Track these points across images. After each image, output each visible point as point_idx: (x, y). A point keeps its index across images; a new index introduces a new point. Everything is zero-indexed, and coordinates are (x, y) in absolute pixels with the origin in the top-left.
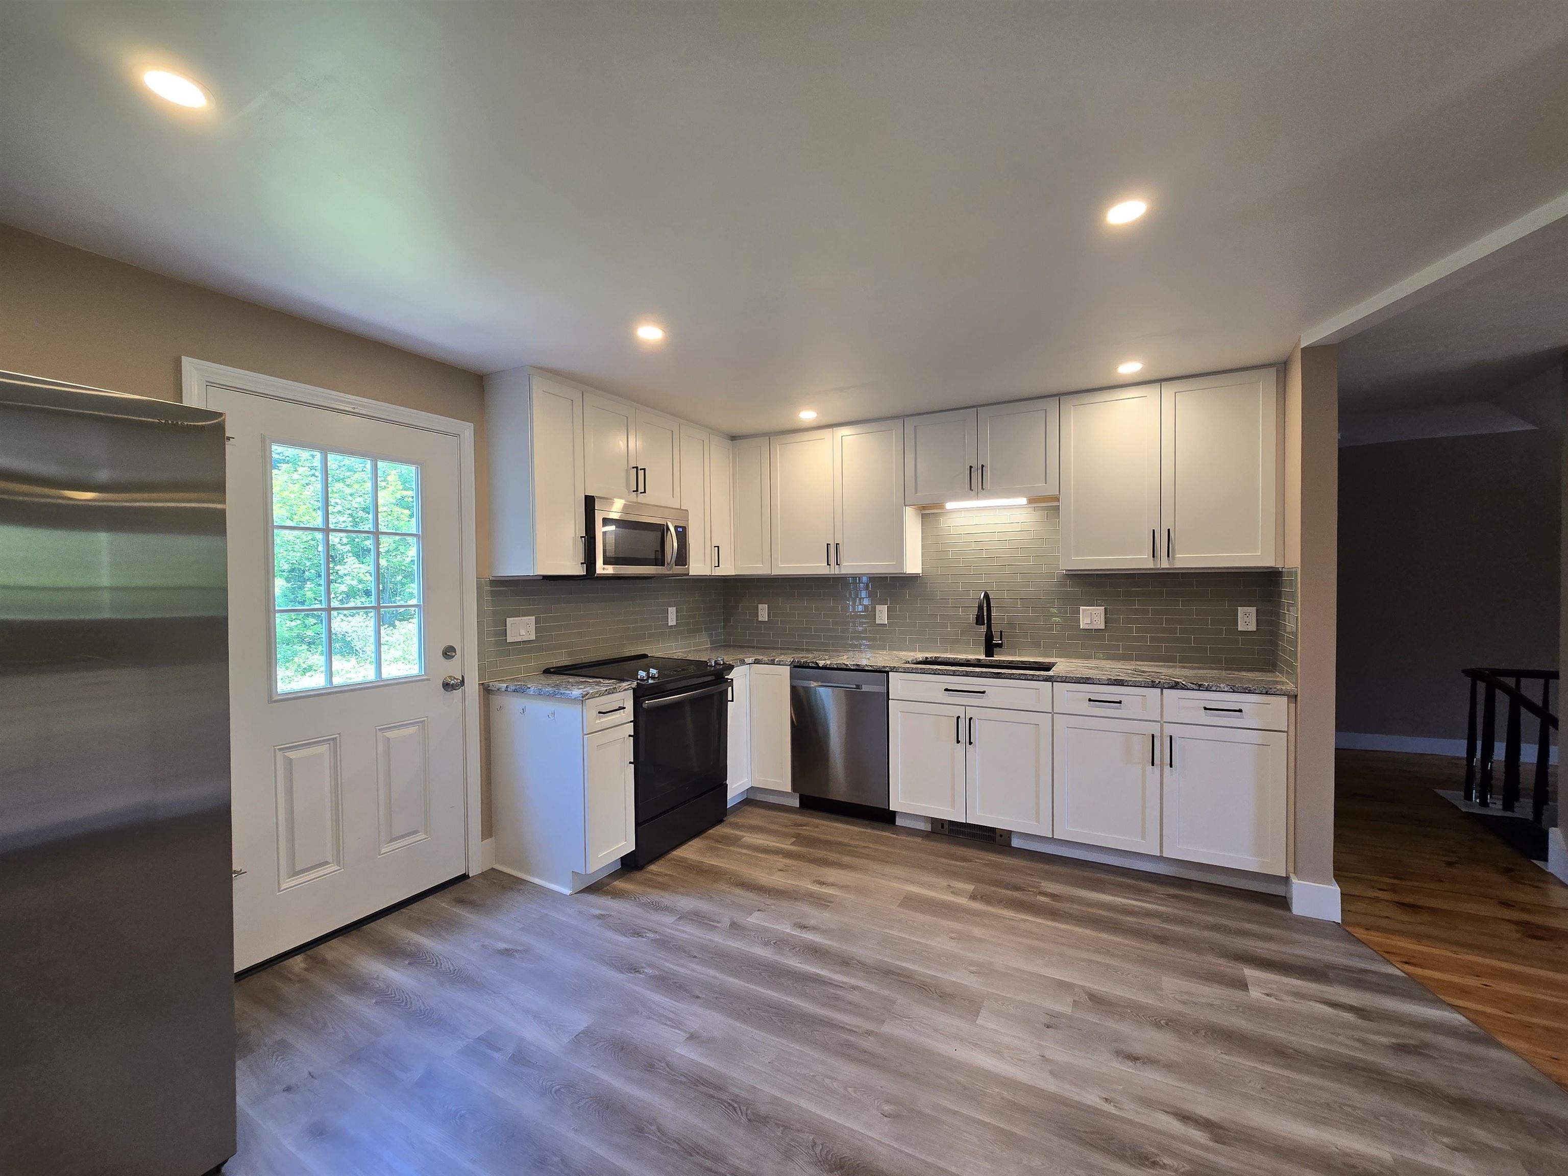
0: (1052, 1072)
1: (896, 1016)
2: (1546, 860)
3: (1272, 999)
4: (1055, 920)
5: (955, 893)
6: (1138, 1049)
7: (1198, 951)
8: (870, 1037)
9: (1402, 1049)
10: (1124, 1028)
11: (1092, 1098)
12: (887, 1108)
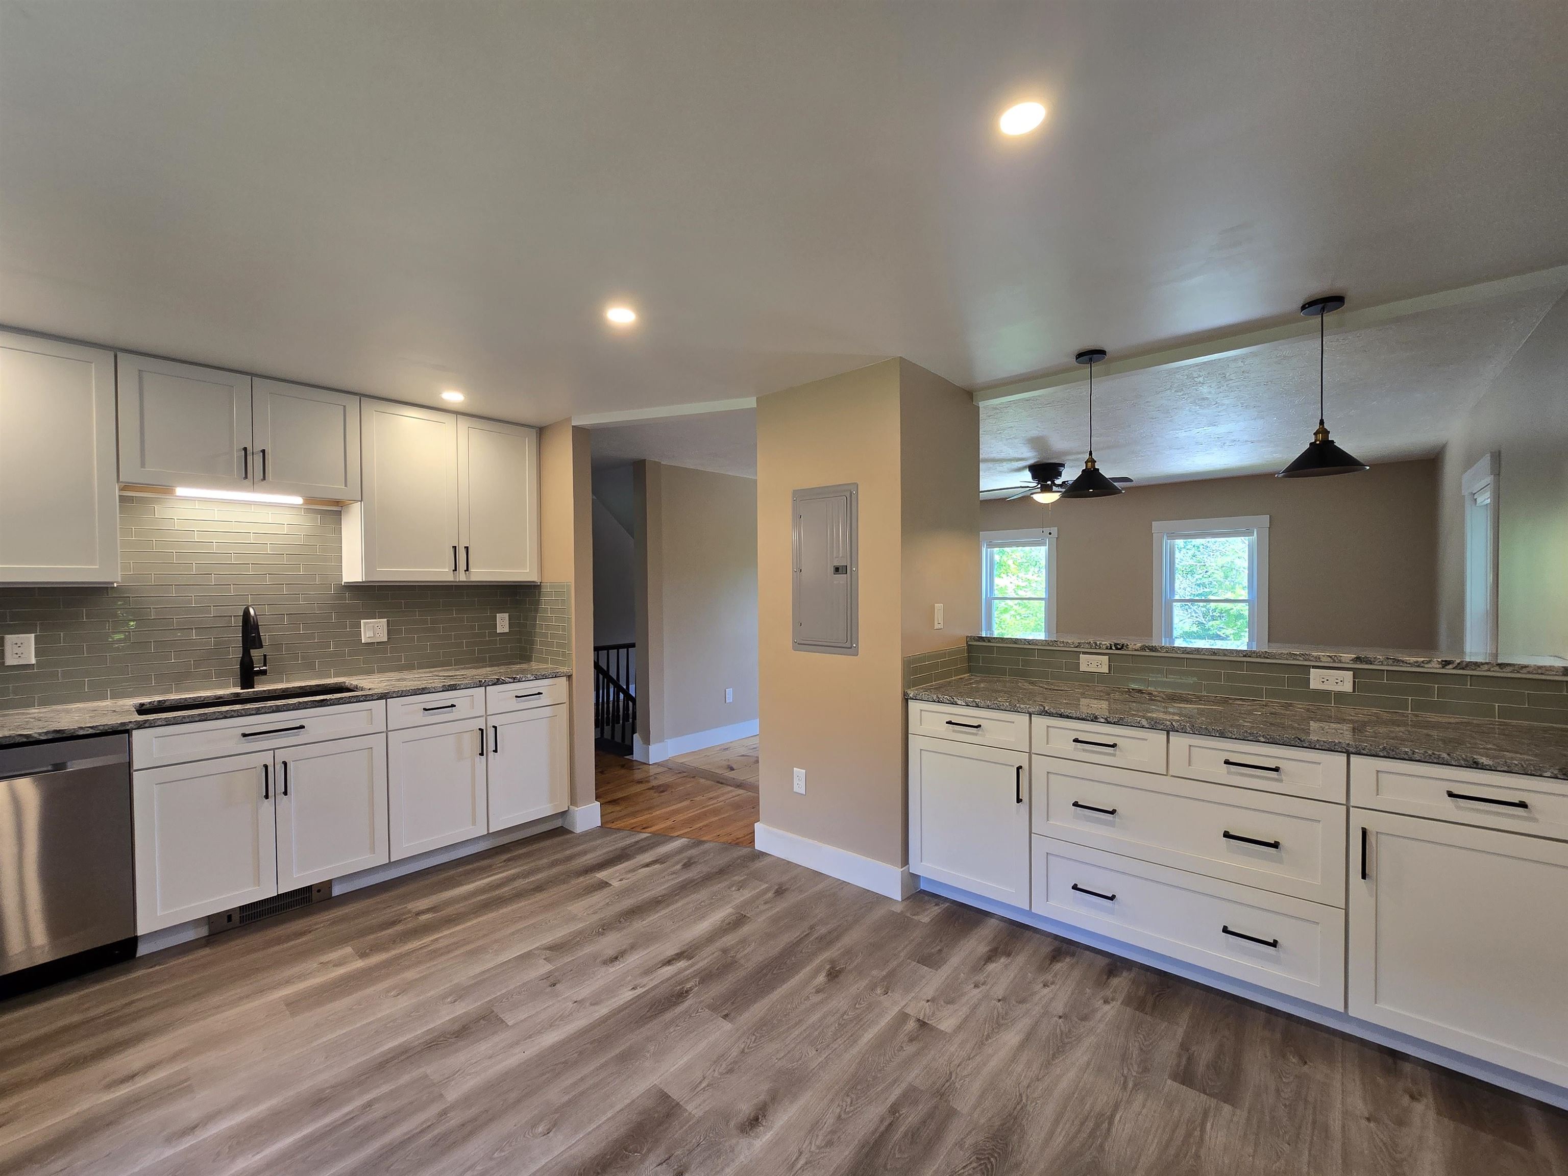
0: (592, 1004)
1: (444, 1082)
2: (632, 754)
3: (624, 881)
4: (459, 924)
5: (338, 964)
6: (611, 952)
7: (564, 882)
8: (448, 1115)
9: (687, 865)
10: (588, 949)
11: (627, 995)
12: (540, 1129)
